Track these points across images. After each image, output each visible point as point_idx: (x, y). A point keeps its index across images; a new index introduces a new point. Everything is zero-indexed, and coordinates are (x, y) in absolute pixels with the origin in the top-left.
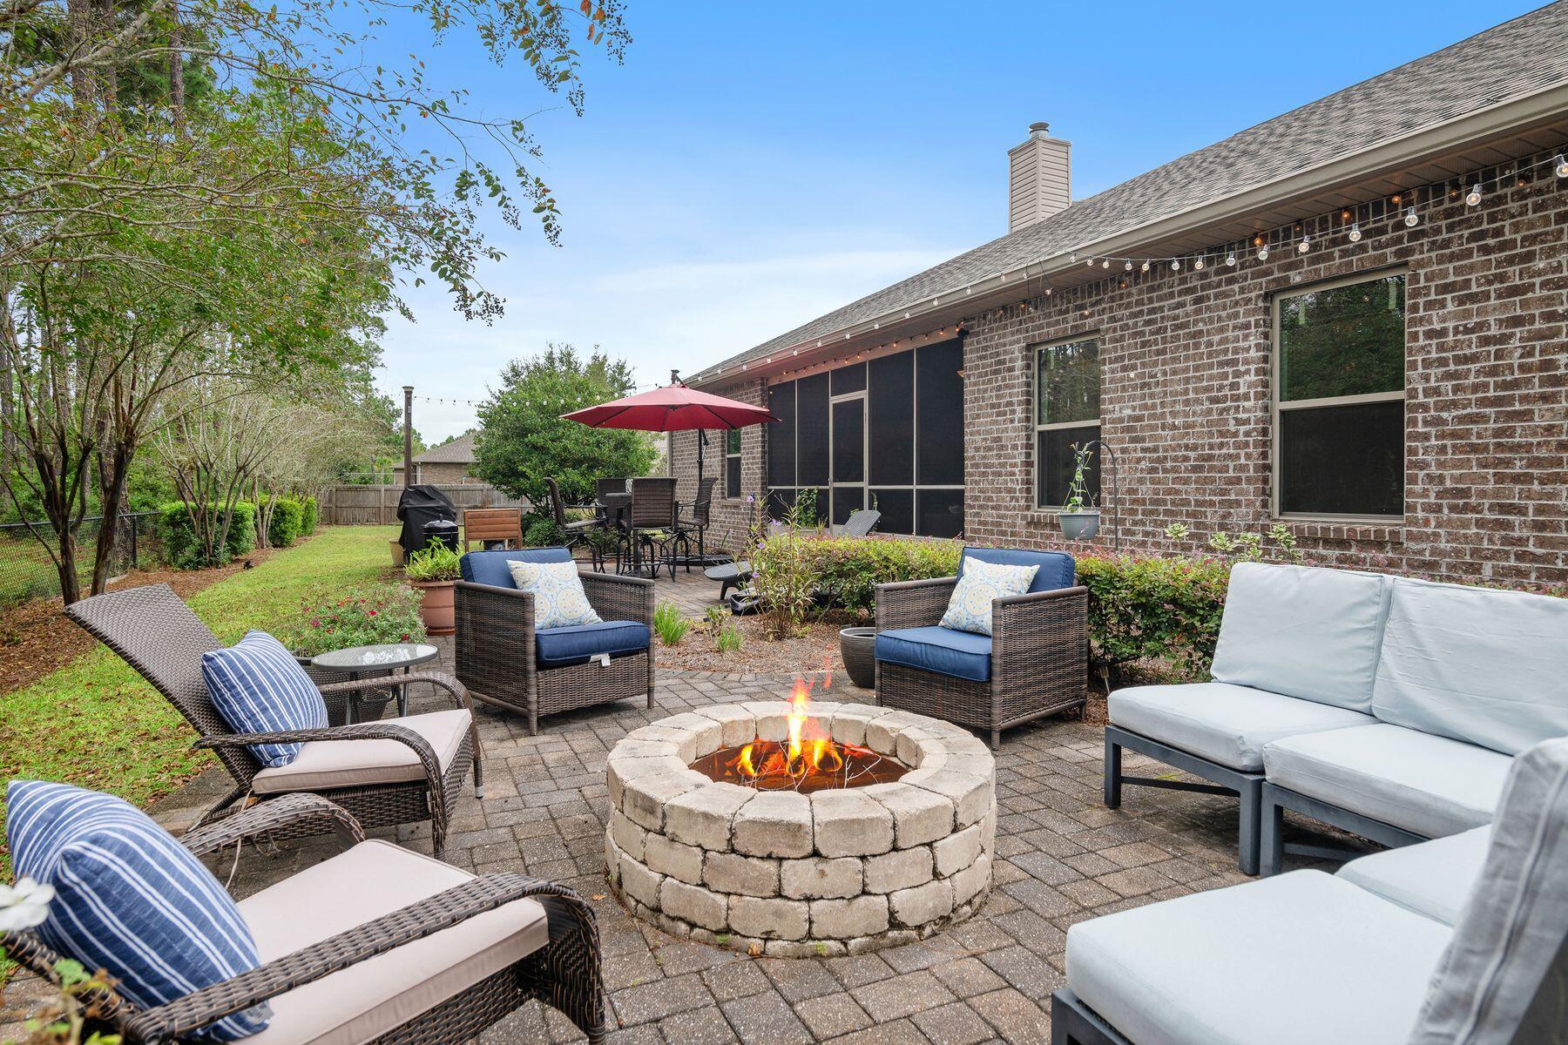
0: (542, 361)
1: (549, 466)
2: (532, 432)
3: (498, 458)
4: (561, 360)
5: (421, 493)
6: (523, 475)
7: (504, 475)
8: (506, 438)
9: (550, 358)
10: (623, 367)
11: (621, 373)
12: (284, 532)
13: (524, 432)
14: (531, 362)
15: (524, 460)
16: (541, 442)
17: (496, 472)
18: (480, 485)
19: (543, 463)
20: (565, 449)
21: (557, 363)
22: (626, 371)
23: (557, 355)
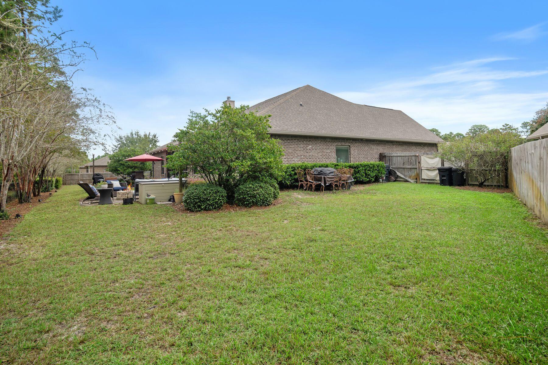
0: (129, 135)
1: (125, 168)
2: (121, 161)
3: (113, 167)
4: (135, 134)
5: (97, 175)
6: (119, 170)
7: (115, 170)
8: (115, 162)
9: (132, 134)
10: (155, 136)
11: (155, 138)
12: (58, 186)
13: (119, 161)
14: (126, 135)
15: (119, 167)
16: (123, 163)
17: (113, 170)
18: (110, 173)
19: (123, 168)
20: (129, 165)
21: (134, 135)
22: (156, 137)
23: (134, 133)
